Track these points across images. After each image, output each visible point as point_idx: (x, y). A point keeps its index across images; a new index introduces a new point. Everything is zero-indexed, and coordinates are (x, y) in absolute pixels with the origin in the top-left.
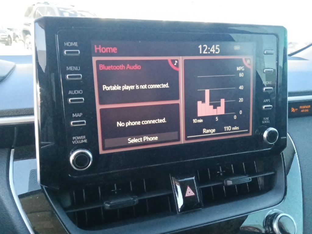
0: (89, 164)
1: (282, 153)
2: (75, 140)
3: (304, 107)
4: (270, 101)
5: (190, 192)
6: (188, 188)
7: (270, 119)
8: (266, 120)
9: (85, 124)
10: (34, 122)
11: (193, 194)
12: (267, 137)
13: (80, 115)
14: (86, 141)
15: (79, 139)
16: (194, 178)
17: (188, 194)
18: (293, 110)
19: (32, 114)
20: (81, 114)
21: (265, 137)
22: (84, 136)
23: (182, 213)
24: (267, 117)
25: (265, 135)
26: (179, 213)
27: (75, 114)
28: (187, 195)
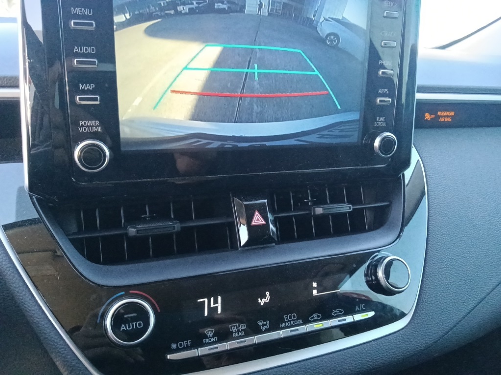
0: (104, 163)
1: (403, 175)
2: (82, 126)
3: (444, 114)
4: (388, 93)
5: (258, 220)
6: (257, 213)
7: (385, 121)
8: (381, 121)
9: (98, 103)
10: (19, 98)
11: (264, 222)
12: (380, 147)
13: (91, 87)
14: (99, 129)
15: (89, 125)
16: (266, 201)
17: (256, 221)
18: (428, 116)
19: (17, 86)
20: (93, 86)
21: (376, 147)
22: (96, 121)
23: (246, 248)
24: (382, 117)
25: (377, 143)
26: (241, 248)
27: (82, 85)
28: (253, 223)
